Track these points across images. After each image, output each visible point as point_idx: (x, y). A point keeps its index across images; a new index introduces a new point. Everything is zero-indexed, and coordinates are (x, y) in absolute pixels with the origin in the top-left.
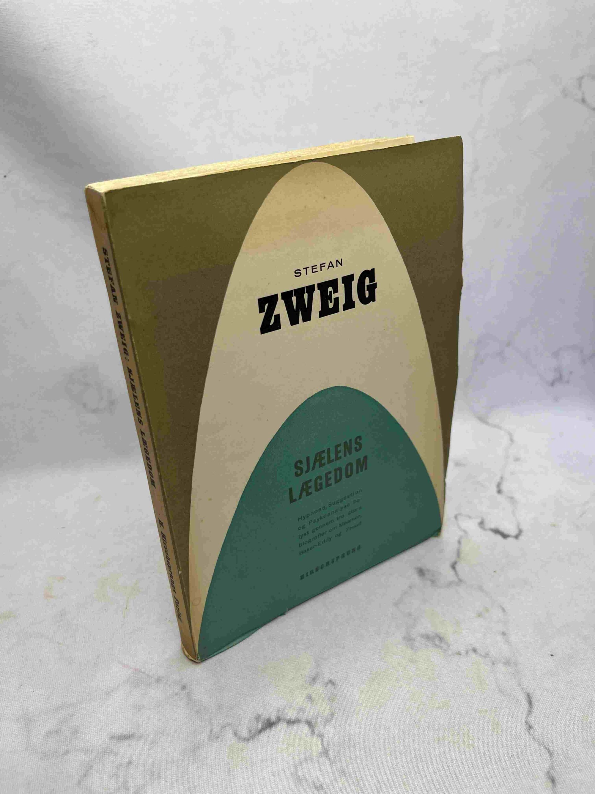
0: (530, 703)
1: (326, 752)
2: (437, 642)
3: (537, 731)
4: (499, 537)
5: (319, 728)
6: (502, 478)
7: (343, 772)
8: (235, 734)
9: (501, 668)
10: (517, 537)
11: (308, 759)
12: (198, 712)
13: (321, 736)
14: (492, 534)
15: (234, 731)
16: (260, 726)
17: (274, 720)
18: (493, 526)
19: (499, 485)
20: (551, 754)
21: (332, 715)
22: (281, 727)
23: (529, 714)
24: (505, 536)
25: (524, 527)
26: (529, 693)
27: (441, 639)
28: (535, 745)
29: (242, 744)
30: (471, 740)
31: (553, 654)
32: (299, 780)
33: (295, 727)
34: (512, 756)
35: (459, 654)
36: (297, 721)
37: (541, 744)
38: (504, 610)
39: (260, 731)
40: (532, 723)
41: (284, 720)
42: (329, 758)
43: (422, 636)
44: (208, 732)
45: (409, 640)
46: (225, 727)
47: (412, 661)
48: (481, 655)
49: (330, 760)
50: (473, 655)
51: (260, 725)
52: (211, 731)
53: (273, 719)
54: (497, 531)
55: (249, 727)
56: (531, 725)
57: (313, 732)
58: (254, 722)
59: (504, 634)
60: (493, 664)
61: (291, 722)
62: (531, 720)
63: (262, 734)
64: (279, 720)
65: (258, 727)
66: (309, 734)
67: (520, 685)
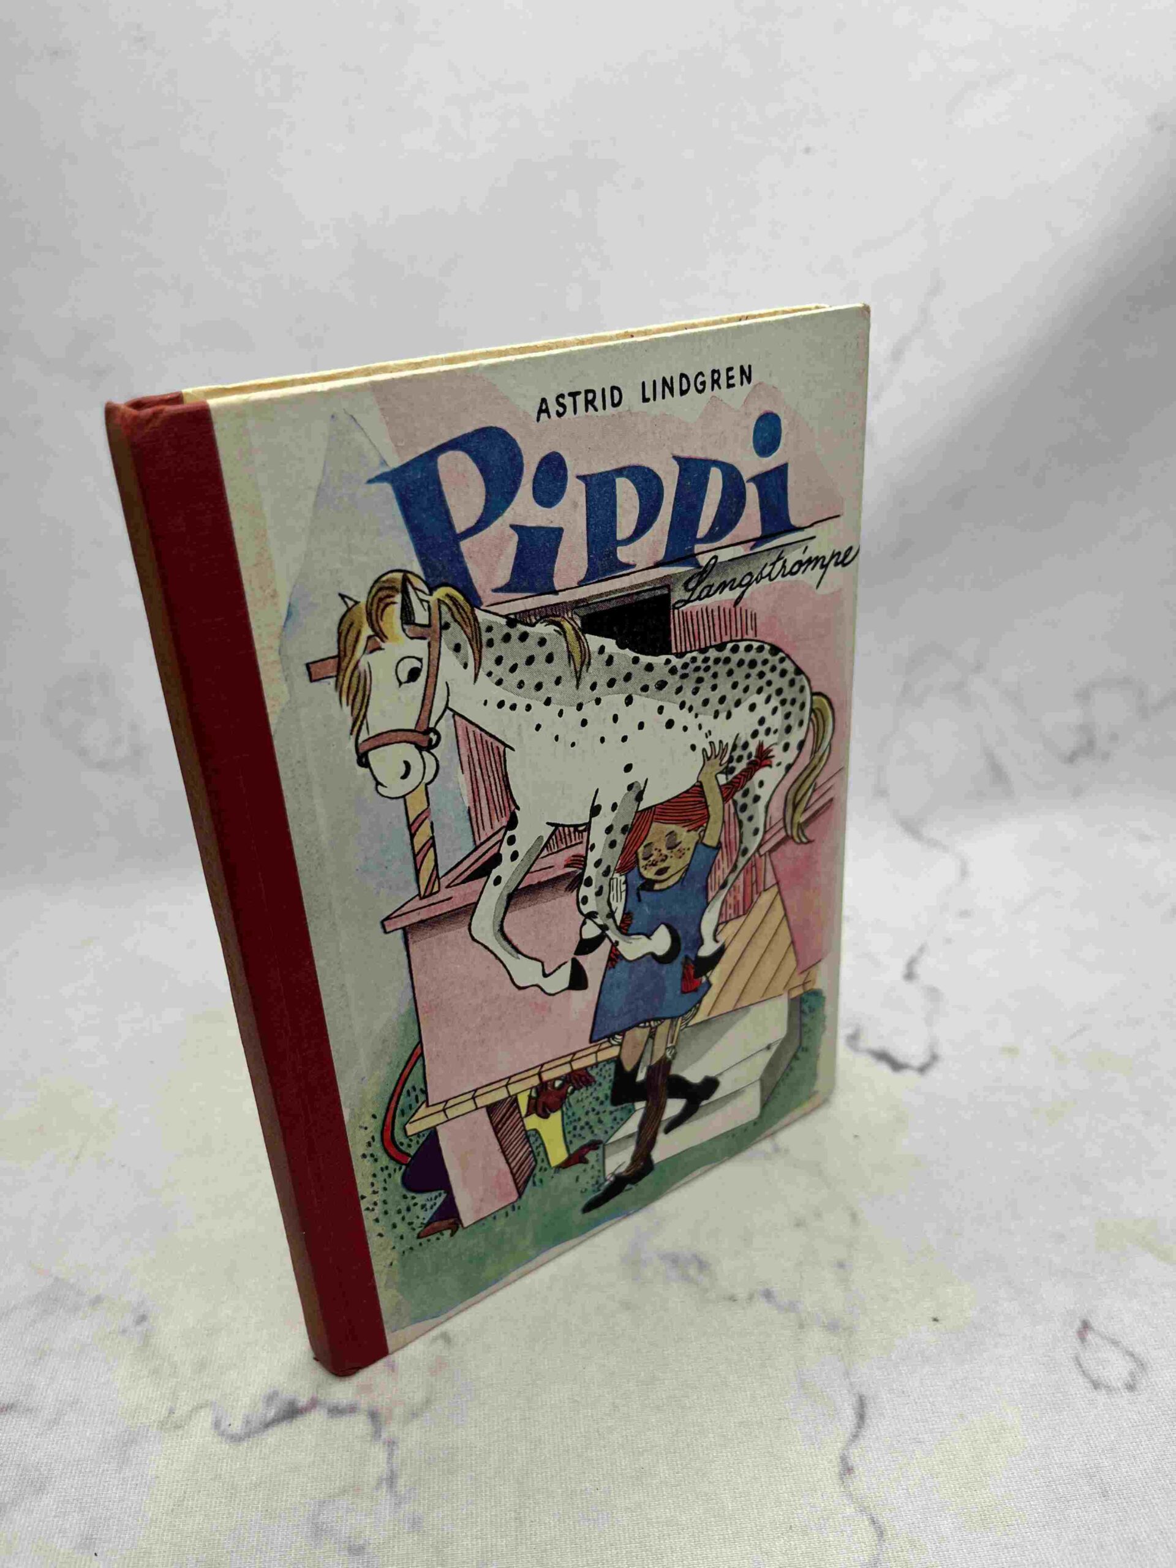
0: (861, 1417)
1: (391, 1479)
2: (692, 1271)
3: (861, 1482)
4: (884, 1069)
5: (391, 1429)
6: (922, 950)
7: (416, 1524)
8: (217, 1424)
9: (816, 1336)
10: (922, 1069)
11: (354, 1489)
12: (155, 1372)
13: (391, 1444)
14: (870, 1060)
15: (216, 1417)
16: (271, 1414)
17: (305, 1403)
18: (876, 1044)
19: (911, 964)
20: (881, 1534)
21: (428, 1402)
22: (317, 1419)
23: (853, 1441)
24: (897, 1066)
25: (944, 1050)
26: (863, 1396)
27: (702, 1265)
28: (849, 1510)
29: (224, 1447)
30: (710, 1482)
31: (939, 1318)
32: (318, 1531)
33: (342, 1425)
34: (791, 1526)
35: (733, 1299)
36: (352, 1409)
37: (863, 1510)
38: (854, 1217)
39: (268, 1425)
40: (854, 1459)
41: (321, 1404)
42: (396, 1492)
43: (663, 1257)
44: (164, 1412)
45: (633, 1262)
46: (201, 1407)
47: (627, 1306)
48: (780, 1308)
49: (396, 1496)
50: (761, 1305)
51: (273, 1411)
52: (171, 1411)
53: (303, 1401)
54: (883, 1056)
55: (248, 1417)
56: (850, 1464)
57: (377, 1434)
58: (260, 1405)
59: (841, 1265)
60: (801, 1326)
61: (337, 1410)
62: (855, 1456)
63: (270, 1431)
64: (314, 1404)
65: (268, 1415)
66: (369, 1439)
67: (847, 1374)
